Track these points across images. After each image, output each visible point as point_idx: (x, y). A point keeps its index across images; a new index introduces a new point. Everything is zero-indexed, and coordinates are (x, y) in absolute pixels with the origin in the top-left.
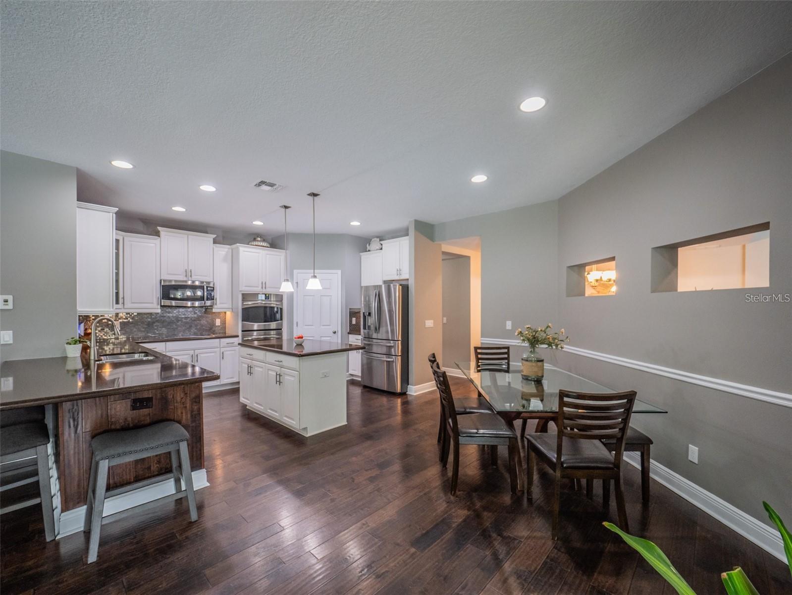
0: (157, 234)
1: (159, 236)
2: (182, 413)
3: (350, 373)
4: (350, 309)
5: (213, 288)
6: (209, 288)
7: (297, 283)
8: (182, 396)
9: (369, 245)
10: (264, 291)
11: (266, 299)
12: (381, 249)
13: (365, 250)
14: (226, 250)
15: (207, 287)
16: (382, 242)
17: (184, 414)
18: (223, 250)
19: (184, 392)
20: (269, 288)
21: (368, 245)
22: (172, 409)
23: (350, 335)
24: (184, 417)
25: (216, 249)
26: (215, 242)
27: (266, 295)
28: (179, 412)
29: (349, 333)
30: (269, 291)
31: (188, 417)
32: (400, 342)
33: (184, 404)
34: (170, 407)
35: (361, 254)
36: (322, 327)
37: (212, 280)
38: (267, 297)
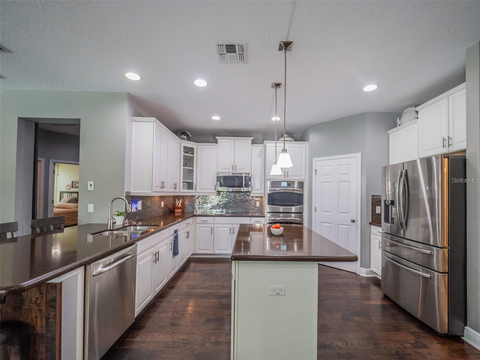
0: (216, 142)
1: (217, 143)
2: (37, 317)
3: (371, 269)
4: (373, 196)
5: (250, 178)
6: (247, 178)
7: (316, 170)
8: (38, 296)
9: (400, 119)
10: (287, 179)
11: (288, 186)
12: (418, 118)
13: (395, 125)
14: (260, 148)
15: (245, 177)
16: (417, 109)
17: (39, 319)
18: (258, 148)
19: (40, 291)
20: (291, 176)
21: (398, 119)
22: (26, 309)
23: (372, 226)
24: (39, 322)
25: (253, 148)
26: (253, 142)
27: (288, 182)
28: (34, 315)
29: (370, 224)
30: (290, 179)
31: (43, 324)
32: (446, 250)
33: (39, 307)
34: (24, 307)
35: (389, 132)
36: (339, 214)
37: (250, 172)
38: (290, 184)
